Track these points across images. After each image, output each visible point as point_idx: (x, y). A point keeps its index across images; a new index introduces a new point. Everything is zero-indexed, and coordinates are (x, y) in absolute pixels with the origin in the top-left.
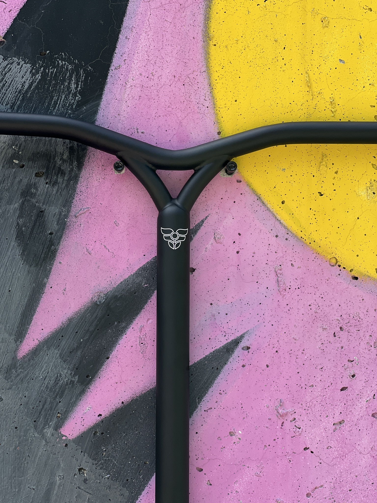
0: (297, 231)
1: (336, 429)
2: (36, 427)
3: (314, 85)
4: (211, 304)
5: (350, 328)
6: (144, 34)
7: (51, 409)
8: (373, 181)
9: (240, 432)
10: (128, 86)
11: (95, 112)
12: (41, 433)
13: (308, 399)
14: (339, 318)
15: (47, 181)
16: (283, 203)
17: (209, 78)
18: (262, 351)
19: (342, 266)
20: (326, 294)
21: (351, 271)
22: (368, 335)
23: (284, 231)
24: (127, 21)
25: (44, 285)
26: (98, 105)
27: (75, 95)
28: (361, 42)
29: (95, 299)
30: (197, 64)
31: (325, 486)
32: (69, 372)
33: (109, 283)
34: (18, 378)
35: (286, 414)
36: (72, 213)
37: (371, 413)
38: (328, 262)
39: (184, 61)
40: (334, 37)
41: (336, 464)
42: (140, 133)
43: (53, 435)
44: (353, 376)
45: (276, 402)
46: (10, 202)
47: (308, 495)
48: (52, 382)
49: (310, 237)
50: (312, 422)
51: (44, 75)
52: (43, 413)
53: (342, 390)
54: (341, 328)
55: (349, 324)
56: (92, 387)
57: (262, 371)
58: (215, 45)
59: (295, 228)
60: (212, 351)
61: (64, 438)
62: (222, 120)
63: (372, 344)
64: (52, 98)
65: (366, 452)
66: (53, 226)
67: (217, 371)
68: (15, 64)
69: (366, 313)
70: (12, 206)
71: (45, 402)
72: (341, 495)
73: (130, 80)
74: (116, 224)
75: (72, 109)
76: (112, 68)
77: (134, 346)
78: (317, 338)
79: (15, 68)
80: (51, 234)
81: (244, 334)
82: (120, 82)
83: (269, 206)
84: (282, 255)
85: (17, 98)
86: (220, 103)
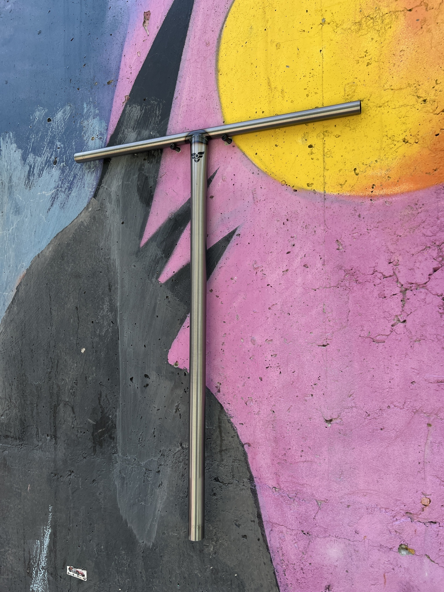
0: (264, 169)
1: (284, 274)
2: (148, 278)
3: (273, 84)
4: (221, 214)
5: (292, 219)
6: (188, 78)
7: (154, 269)
8: (305, 133)
9: (236, 278)
10: (181, 106)
11: (167, 123)
12: (151, 280)
13: (269, 259)
14: (286, 214)
15: (148, 162)
16: (256, 154)
17: (219, 93)
18: (246, 236)
19: (288, 185)
20: (279, 201)
21: (293, 187)
22: (302, 222)
23: (256, 170)
24: (180, 73)
25: (149, 212)
26: (169, 119)
27: (158, 117)
28: (298, 52)
29: (170, 217)
30: (213, 87)
31: (278, 304)
32: (161, 253)
33: (176, 208)
34: (141, 256)
35: (258, 268)
36: (159, 176)
37: (303, 264)
38: (280, 183)
39: (207, 87)
40: (283, 53)
41: (283, 293)
42: (187, 130)
43: (155, 282)
44: (294, 245)
45: (253, 262)
46: (134, 175)
47: (269, 308)
48: (154, 258)
49: (271, 171)
50: (271, 271)
51: (146, 109)
52: (151, 272)
53: (288, 253)
54: (287, 220)
55: (291, 217)
56: (170, 259)
57: (246, 246)
58: (221, 74)
59: (262, 167)
60: (222, 237)
61: (160, 283)
62: (225, 114)
63: (304, 226)
64: (149, 120)
65: (300, 286)
66: (151, 183)
67: (225, 248)
68: (134, 108)
69: (301, 209)
70: (135, 176)
71: (152, 267)
72: (287, 309)
73: (182, 103)
74: (178, 178)
75: (157, 124)
76: (174, 99)
77: (187, 238)
78: (274, 226)
79: (134, 109)
80: (151, 187)
81: (237, 228)
82: (177, 106)
83: (249, 157)
84: (255, 183)
85: (135, 124)
86: (224, 105)
